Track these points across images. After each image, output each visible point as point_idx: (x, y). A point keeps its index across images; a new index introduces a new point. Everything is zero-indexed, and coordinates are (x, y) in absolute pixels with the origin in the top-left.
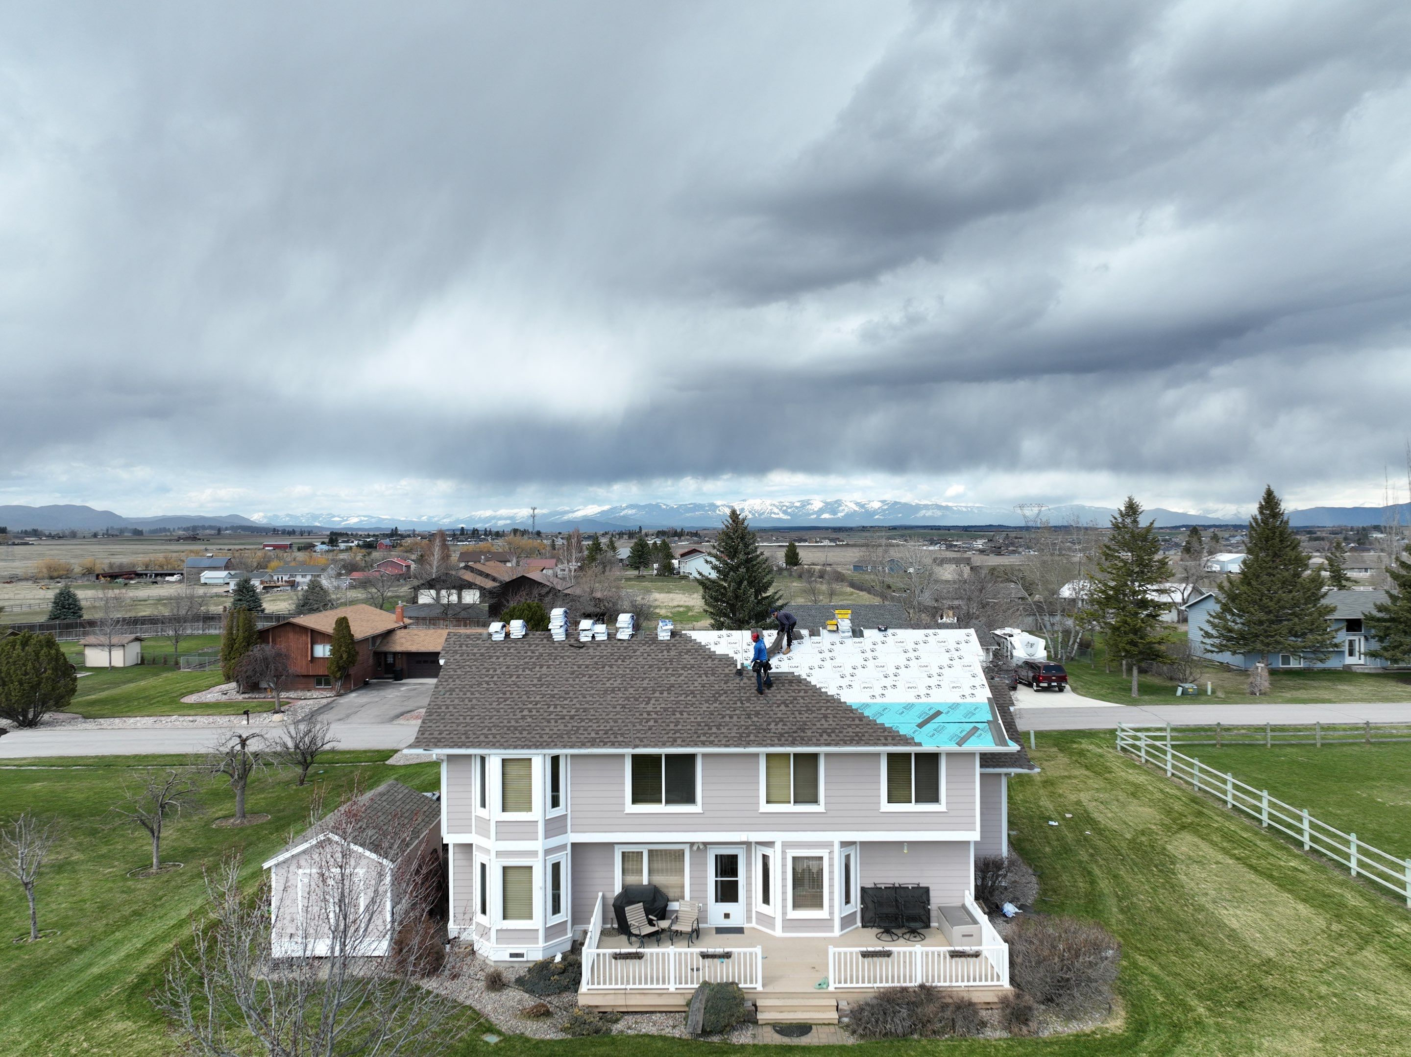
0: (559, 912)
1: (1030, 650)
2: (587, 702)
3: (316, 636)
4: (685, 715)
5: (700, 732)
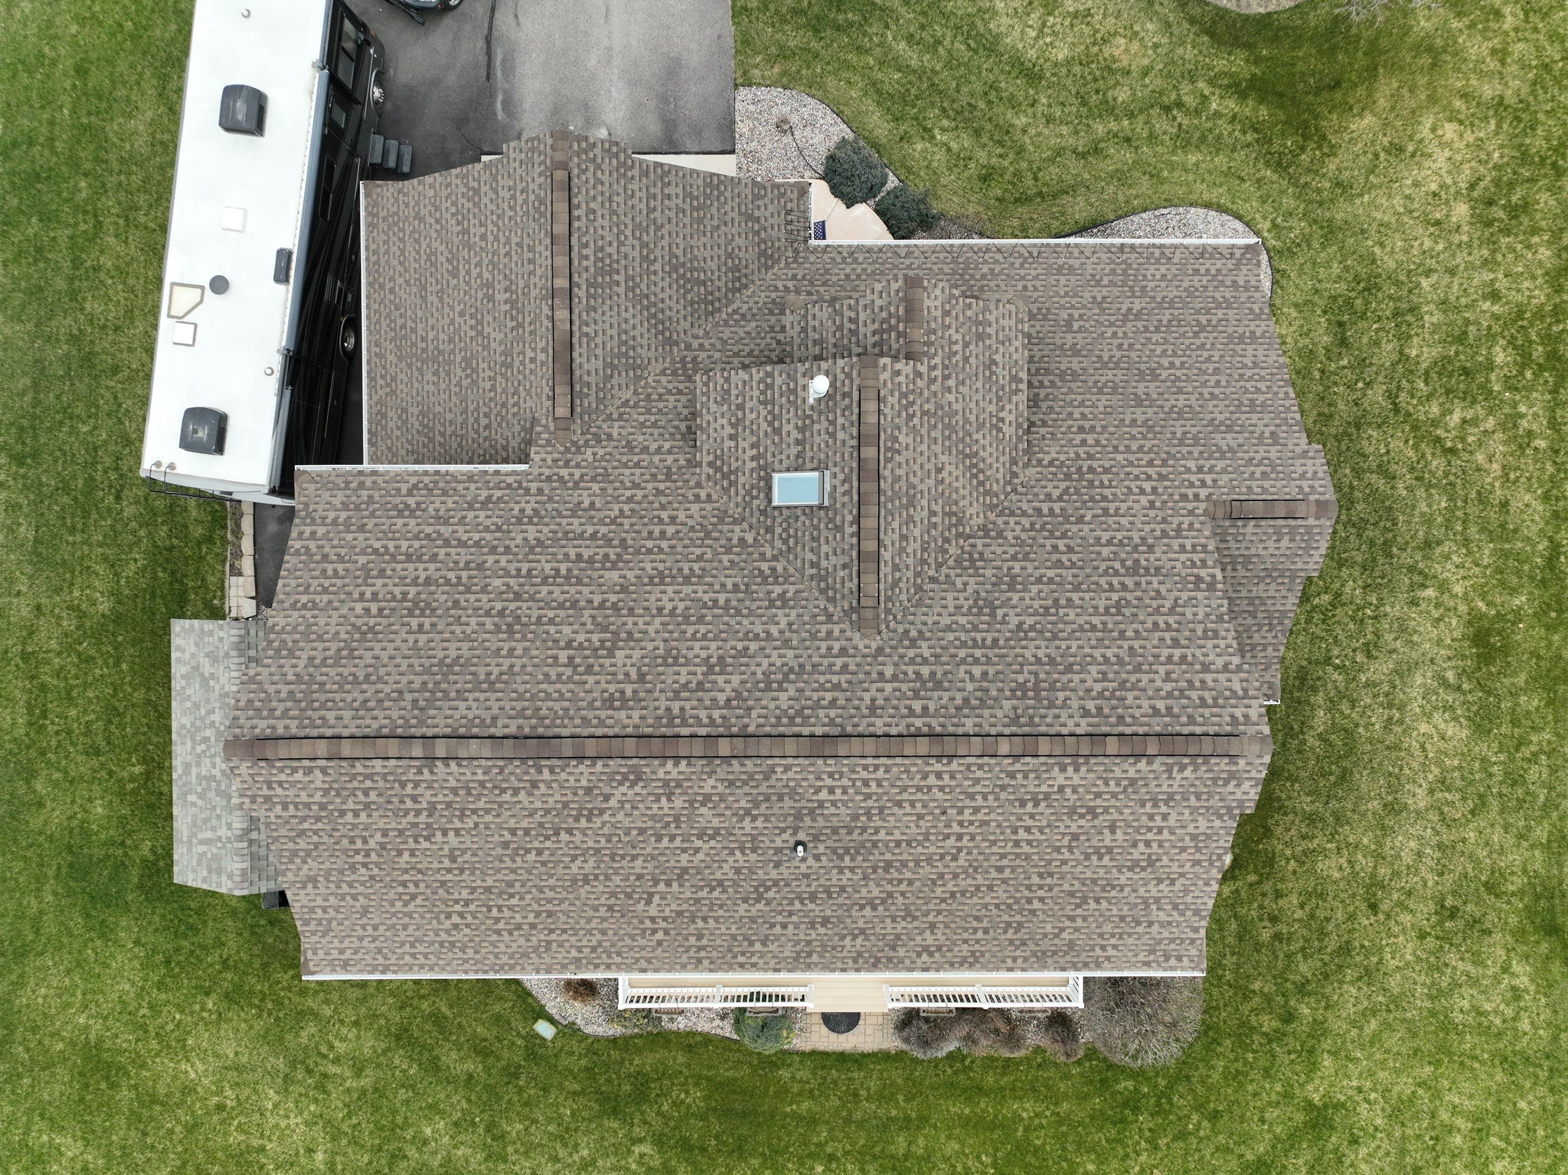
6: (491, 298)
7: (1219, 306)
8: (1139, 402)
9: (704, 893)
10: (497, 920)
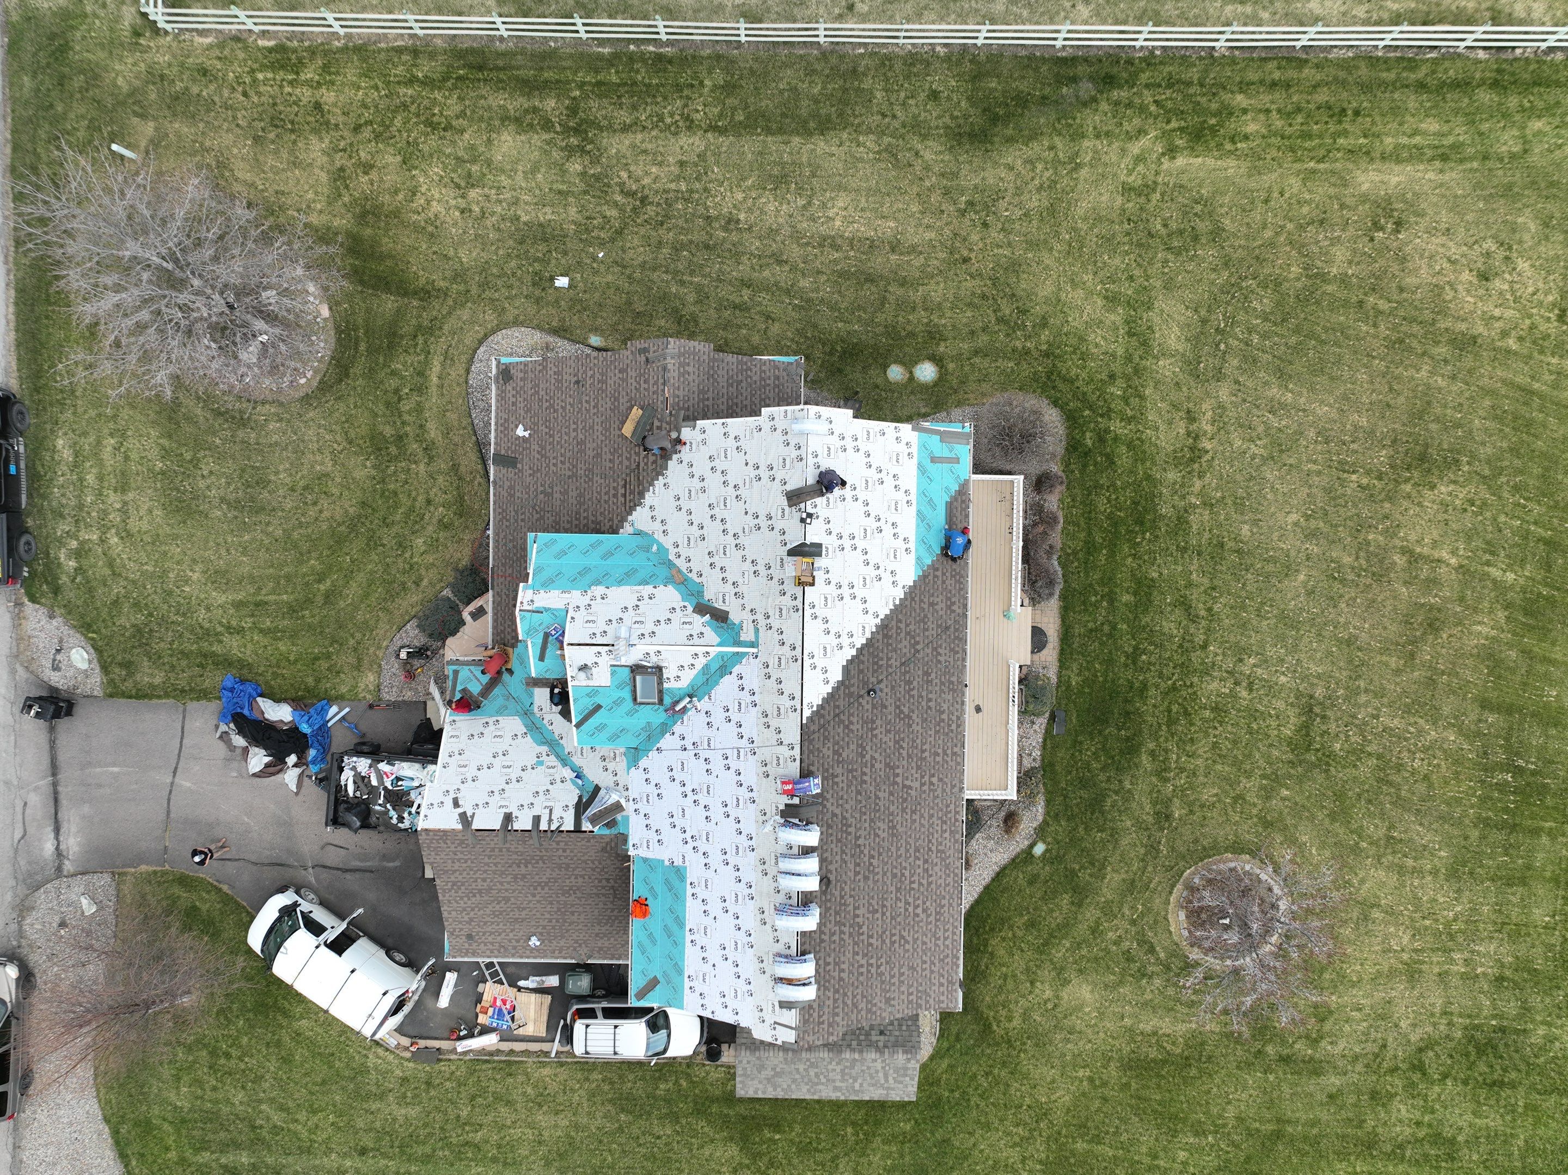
6: (524, 876)
7: (537, 392)
8: (598, 455)
9: (904, 753)
10: (920, 884)
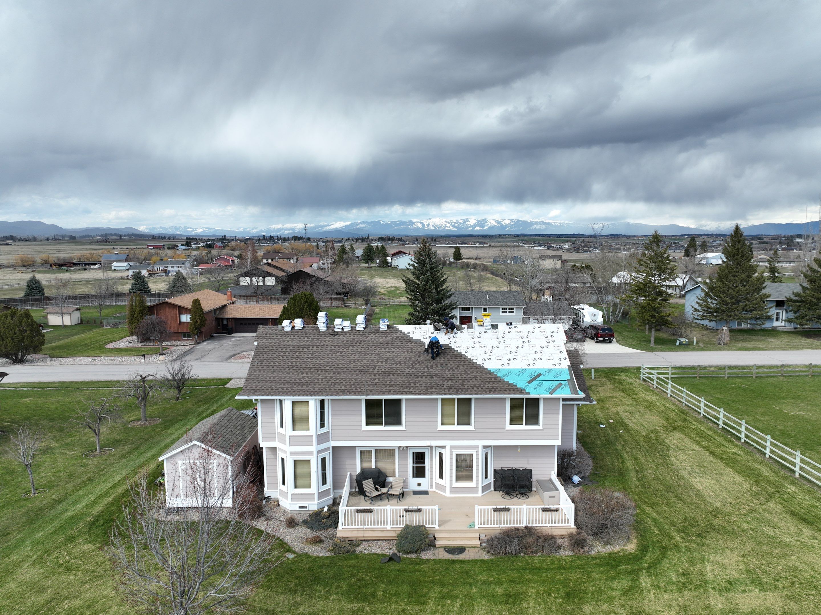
0: (326, 484)
1: (594, 318)
2: (340, 368)
3: (182, 310)
4: (396, 376)
5: (404, 386)
